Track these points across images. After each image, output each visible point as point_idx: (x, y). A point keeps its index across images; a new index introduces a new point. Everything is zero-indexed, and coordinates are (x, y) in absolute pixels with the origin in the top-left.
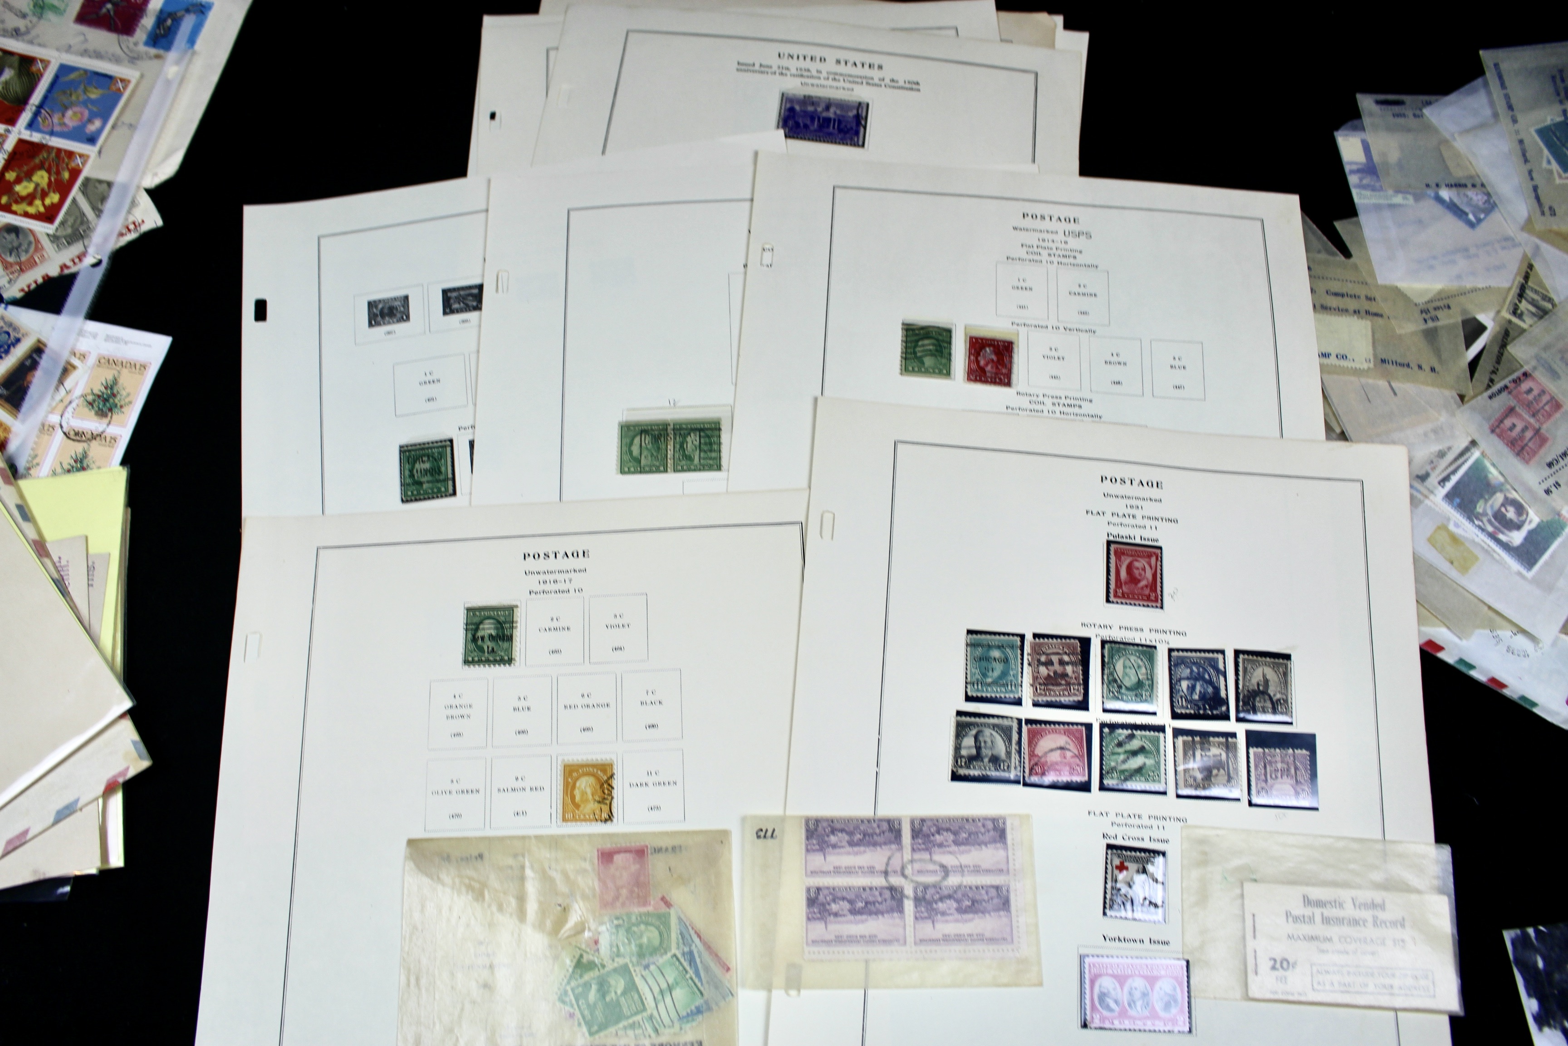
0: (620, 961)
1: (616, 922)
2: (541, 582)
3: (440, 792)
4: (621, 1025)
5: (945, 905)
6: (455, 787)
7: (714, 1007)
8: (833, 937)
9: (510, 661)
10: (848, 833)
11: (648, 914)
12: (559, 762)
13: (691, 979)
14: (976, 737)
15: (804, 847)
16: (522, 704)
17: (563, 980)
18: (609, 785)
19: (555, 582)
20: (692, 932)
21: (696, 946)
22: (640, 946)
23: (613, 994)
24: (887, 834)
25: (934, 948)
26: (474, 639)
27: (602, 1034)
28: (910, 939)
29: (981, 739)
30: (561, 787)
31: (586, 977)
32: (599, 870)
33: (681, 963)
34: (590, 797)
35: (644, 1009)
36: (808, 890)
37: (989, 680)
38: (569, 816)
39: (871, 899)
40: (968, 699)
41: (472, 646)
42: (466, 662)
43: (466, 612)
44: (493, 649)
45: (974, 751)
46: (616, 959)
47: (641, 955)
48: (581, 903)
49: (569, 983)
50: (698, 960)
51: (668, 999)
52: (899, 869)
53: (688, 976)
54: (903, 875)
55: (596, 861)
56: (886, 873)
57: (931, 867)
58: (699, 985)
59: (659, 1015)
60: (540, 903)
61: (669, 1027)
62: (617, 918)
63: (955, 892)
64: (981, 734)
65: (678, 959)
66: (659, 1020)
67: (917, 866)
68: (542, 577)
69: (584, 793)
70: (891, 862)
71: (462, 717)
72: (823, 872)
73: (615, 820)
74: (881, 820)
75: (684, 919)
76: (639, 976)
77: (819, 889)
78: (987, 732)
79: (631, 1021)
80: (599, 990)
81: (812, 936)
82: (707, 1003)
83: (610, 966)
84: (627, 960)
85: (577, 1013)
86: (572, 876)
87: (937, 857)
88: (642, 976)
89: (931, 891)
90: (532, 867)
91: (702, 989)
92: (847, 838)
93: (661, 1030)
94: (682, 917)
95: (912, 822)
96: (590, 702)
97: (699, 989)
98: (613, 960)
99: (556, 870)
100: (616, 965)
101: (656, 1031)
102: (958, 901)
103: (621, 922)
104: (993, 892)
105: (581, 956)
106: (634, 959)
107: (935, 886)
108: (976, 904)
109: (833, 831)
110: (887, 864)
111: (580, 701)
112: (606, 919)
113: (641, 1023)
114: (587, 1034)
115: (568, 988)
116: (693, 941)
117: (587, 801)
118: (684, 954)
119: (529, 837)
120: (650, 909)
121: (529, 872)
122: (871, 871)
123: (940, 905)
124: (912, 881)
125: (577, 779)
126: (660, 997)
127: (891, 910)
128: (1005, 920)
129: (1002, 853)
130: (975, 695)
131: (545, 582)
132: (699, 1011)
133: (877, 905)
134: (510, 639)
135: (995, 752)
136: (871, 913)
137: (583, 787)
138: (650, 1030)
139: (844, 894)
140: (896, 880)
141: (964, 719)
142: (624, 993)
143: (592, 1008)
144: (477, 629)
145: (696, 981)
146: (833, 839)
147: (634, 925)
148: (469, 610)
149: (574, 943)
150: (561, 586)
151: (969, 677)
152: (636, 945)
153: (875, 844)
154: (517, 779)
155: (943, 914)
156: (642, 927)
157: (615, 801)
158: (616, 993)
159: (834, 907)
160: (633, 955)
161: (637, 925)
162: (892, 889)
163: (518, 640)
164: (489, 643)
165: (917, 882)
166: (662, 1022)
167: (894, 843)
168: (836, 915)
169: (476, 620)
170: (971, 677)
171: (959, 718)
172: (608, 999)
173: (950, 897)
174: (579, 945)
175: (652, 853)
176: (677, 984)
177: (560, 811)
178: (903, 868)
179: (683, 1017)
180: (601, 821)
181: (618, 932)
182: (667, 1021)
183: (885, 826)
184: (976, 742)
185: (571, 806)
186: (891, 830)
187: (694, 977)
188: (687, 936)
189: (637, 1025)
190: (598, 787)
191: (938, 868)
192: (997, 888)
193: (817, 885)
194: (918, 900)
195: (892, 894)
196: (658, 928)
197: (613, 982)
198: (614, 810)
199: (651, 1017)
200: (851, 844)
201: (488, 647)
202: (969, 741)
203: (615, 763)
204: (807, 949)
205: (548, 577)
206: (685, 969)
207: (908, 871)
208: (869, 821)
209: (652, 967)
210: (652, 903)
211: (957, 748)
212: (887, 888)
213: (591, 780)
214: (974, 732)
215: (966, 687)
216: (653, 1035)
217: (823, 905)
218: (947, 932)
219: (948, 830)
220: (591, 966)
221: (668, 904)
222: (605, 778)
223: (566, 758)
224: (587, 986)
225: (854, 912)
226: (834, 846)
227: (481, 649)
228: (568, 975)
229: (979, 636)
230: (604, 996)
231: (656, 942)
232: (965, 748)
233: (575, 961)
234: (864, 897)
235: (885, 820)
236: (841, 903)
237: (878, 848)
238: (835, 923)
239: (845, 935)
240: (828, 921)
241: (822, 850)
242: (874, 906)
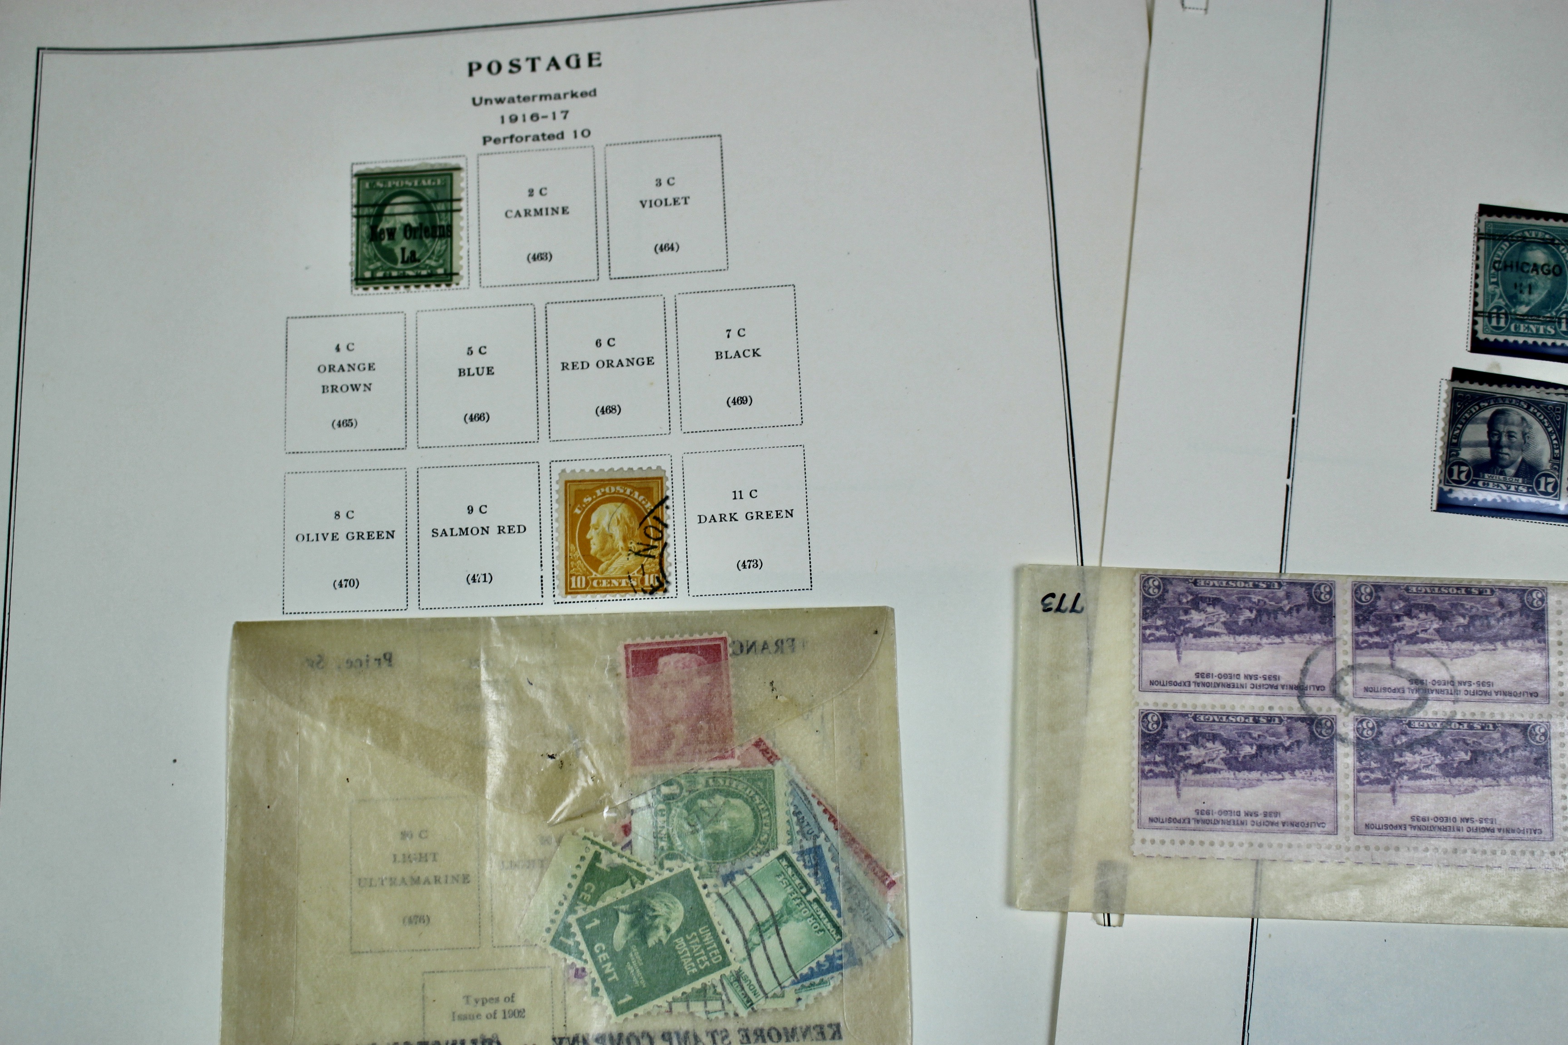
0: (677, 867)
1: (665, 790)
2: (507, 119)
3: (313, 537)
4: (678, 993)
5: (1418, 758)
6: (343, 527)
7: (866, 959)
8: (1189, 812)
9: (448, 277)
10: (1225, 607)
11: (730, 774)
12: (555, 477)
13: (817, 901)
14: (1492, 423)
15: (1136, 631)
16: (476, 361)
17: (561, 904)
18: (657, 518)
19: (535, 117)
20: (818, 810)
21: (827, 838)
22: (715, 837)
23: (662, 932)
24: (1304, 610)
25: (1395, 841)
26: (375, 236)
27: (640, 1010)
28: (1346, 823)
29: (1502, 428)
30: (559, 525)
31: (609, 898)
32: (629, 684)
33: (797, 872)
34: (621, 544)
35: (725, 963)
36: (1144, 716)
37: (1523, 309)
38: (578, 582)
39: (1270, 740)
40: (1478, 346)
41: (369, 250)
42: (360, 281)
43: (355, 181)
44: (413, 253)
45: (1486, 453)
46: (668, 864)
47: (717, 855)
48: (595, 754)
49: (571, 910)
50: (831, 866)
51: (772, 942)
52: (1326, 682)
53: (811, 897)
54: (1335, 694)
55: (622, 669)
56: (1300, 690)
57: (1394, 682)
58: (834, 913)
59: (756, 975)
60: (512, 753)
61: (775, 996)
62: (668, 783)
63: (1439, 733)
64: (1503, 418)
65: (791, 864)
66: (754, 982)
67: (1363, 678)
68: (508, 109)
69: (606, 537)
70: (1311, 667)
71: (355, 388)
72: (1176, 684)
73: (671, 588)
74: (1292, 583)
75: (803, 785)
76: (714, 897)
77: (1165, 716)
78: (1516, 414)
79: (697, 985)
80: (633, 925)
81: (1150, 810)
82: (848, 948)
83: (656, 877)
84: (689, 865)
85: (590, 967)
86: (575, 698)
87: (1403, 663)
88: (720, 895)
89: (1389, 729)
90: (495, 683)
91: (839, 921)
92: (1224, 616)
93: (761, 1003)
94: (798, 779)
95: (1357, 590)
96: (613, 354)
97: (831, 920)
98: (661, 866)
99: (543, 688)
100: (666, 874)
101: (749, 1003)
102: (1445, 751)
103: (674, 789)
104: (1515, 737)
105: (597, 857)
106: (702, 863)
107: (1398, 720)
108: (1480, 759)
109: (1197, 602)
110: (1304, 672)
111: (594, 355)
112: (646, 783)
113: (719, 989)
114: (610, 1010)
115: (572, 919)
116: (821, 830)
117: (614, 551)
118: (802, 853)
119: (486, 621)
120: (734, 763)
121: (489, 693)
122: (1271, 683)
123: (1408, 757)
124: (1354, 708)
125: (593, 509)
126: (756, 939)
127: (1310, 764)
128: (1538, 792)
129: (1535, 660)
130: (1492, 338)
131: (514, 119)
132: (833, 966)
133: (1281, 751)
134: (447, 232)
135: (1529, 456)
136: (1269, 768)
137: (604, 523)
138: (737, 1004)
139: (1216, 728)
140: (1319, 705)
141: (1467, 385)
142: (683, 931)
143: (619, 959)
144: (379, 216)
145: (828, 905)
146: (1196, 618)
147: (701, 796)
148: (361, 177)
149: (581, 831)
150: (546, 127)
151: (1480, 300)
152: (707, 836)
153: (1281, 632)
154: (470, 510)
155: (1415, 775)
156: (719, 800)
157: (670, 550)
158: (668, 931)
159: (1195, 753)
160: (701, 855)
161: (709, 795)
162: (1311, 720)
163: (463, 234)
164: (404, 243)
165: (1366, 712)
166: (761, 986)
167: (1318, 631)
168: (1198, 768)
169: (376, 197)
170: (1486, 303)
171: (1457, 384)
172: (651, 942)
173: (1427, 742)
174: (590, 835)
175: (734, 653)
176: (790, 912)
177: (560, 572)
178: (1335, 681)
179: (805, 978)
180: (645, 592)
181: (670, 810)
182: (769, 984)
183: (1301, 595)
184: (1490, 434)
185: (582, 564)
186: (1312, 604)
187: (823, 897)
188: (808, 818)
189: (710, 992)
190: (635, 524)
191: (1404, 683)
192: (1525, 729)
193: (1161, 708)
194: (1360, 745)
195: (1312, 733)
196: (748, 801)
197: (661, 909)
198: (670, 570)
199: (738, 977)
200: (1232, 629)
201: (403, 250)
202: (1477, 432)
203: (668, 474)
204: (1139, 834)
205: (518, 109)
206: (806, 884)
207: (1346, 687)
208: (1269, 585)
209: (739, 879)
210: (738, 752)
211: (1452, 445)
212: (1302, 719)
213: (622, 510)
214: (1487, 414)
215: (1475, 323)
216: (743, 1012)
217: (1172, 746)
218: (1419, 812)
219: (1429, 608)
220: (620, 875)
221: (770, 756)
222: (649, 506)
223: (569, 467)
224: (610, 915)
225: (1235, 764)
226: (1199, 633)
227: (389, 255)
228: (571, 892)
229: (1504, 219)
230: (643, 935)
231: (748, 829)
232: (1469, 445)
233: (585, 866)
234: (1255, 735)
235: (1302, 584)
236: (1209, 745)
237: (1287, 639)
238: (1197, 784)
239: (1216, 810)
240: (1182, 779)
241: (1173, 640)
242: (1276, 752)
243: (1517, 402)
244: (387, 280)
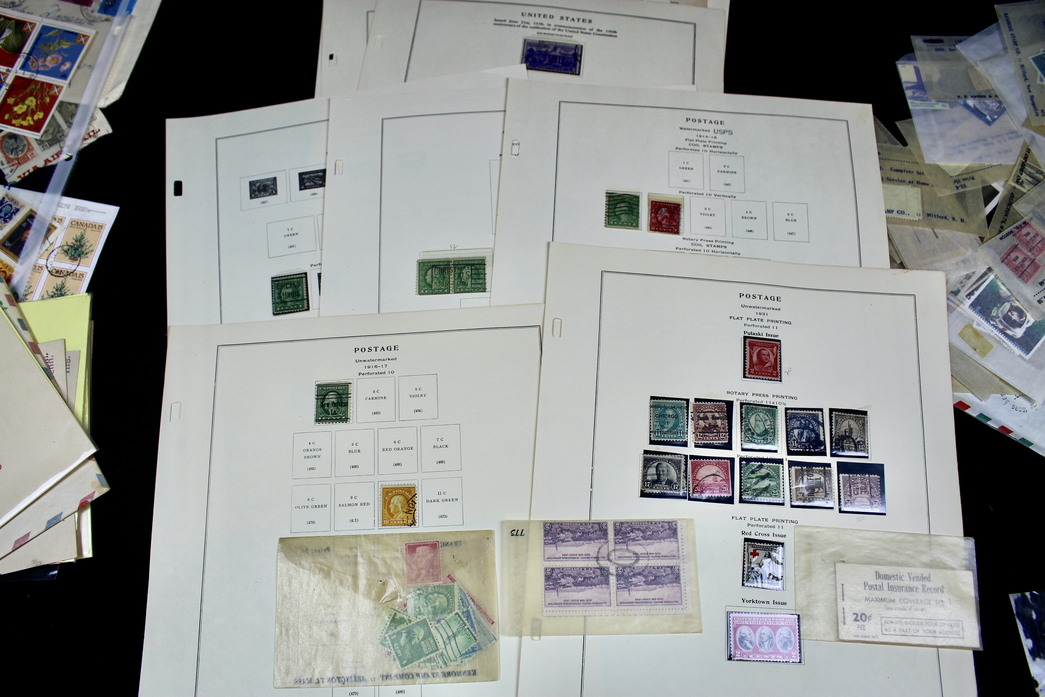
0: (422, 617)
1: (418, 592)
2: (367, 367)
3: (301, 507)
4: (422, 660)
5: (637, 579)
6: (310, 503)
7: (484, 648)
8: (562, 601)
9: (346, 420)
10: (572, 532)
11: (439, 586)
12: (380, 487)
13: (468, 628)
14: (657, 468)
15: (542, 541)
16: (355, 448)
17: (383, 630)
18: (413, 501)
19: (376, 366)
20: (469, 598)
21: (471, 608)
22: (434, 607)
23: (416, 640)
24: (598, 532)
25: (629, 608)
26: (322, 405)
27: (409, 666)
28: (614, 602)
29: (660, 469)
30: (381, 503)
31: (399, 628)
32: (406, 557)
33: (461, 619)
34: (401, 509)
35: (438, 650)
36: (546, 570)
37: (666, 430)
38: (386, 522)
39: (588, 575)
40: (652, 442)
41: (321, 410)
42: (317, 421)
43: (316, 387)
44: (335, 411)
45: (655, 477)
46: (419, 617)
47: (435, 614)
48: (395, 580)
49: (387, 633)
50: (473, 617)
51: (453, 643)
52: (606, 555)
53: (466, 627)
54: (609, 560)
55: (404, 552)
56: (597, 558)
57: (628, 554)
58: (474, 633)
59: (448, 654)
60: (368, 579)
61: (454, 661)
62: (419, 590)
63: (644, 571)
64: (660, 465)
65: (459, 616)
66: (447, 656)
67: (618, 553)
68: (367, 364)
69: (396, 507)
70: (601, 551)
71: (315, 457)
72: (556, 558)
73: (417, 524)
74: (593, 523)
75: (464, 590)
76: (434, 627)
77: (553, 569)
78: (665, 464)
79: (428, 657)
80: (407, 637)
81: (549, 600)
82: (478, 644)
83: (414, 621)
84: (426, 617)
85: (393, 651)
86: (389, 561)
87: (631, 548)
88: (436, 627)
89: (627, 570)
90: (362, 556)
91: (475, 635)
92: (571, 535)
93: (449, 663)
94: (462, 588)
95: (615, 524)
96: (400, 446)
97: (473, 635)
98: (417, 617)
99: (378, 558)
100: (418, 620)
101: (445, 663)
102: (645, 577)
103: (421, 592)
104: (669, 570)
105: (395, 614)
106: (430, 616)
107: (630, 567)
108: (657, 578)
109: (562, 531)
110: (598, 552)
111: (394, 446)
112: (411, 590)
113: (435, 659)
114: (399, 666)
115: (387, 635)
116: (470, 605)
117: (398, 511)
118: (463, 613)
119: (360, 536)
120: (441, 583)
121: (360, 560)
122: (587, 557)
123: (634, 579)
124: (615, 564)
125: (392, 498)
126: (448, 642)
127: (601, 583)
128: (677, 589)
129: (674, 545)
130: (656, 440)
131: (369, 367)
132: (473, 650)
133: (591, 579)
134: (346, 405)
135: (670, 478)
136: (587, 585)
137: (395, 502)
138: (441, 663)
139: (570, 572)
140: (604, 563)
141: (648, 455)
142: (424, 639)
143: (403, 648)
144: (324, 399)
145: (472, 630)
146: (562, 536)
147: (430, 594)
148: (318, 386)
149: (390, 606)
150: (379, 370)
151: (652, 427)
152: (432, 607)
153: (590, 539)
154: (352, 498)
155: (636, 585)
156: (436, 595)
157: (417, 511)
158: (418, 639)
159: (563, 581)
160: (430, 614)
161: (433, 593)
162: (601, 569)
163: (351, 405)
164: (332, 408)
165: (618, 564)
166: (449, 658)
167: (602, 538)
168: (564, 586)
169: (323, 393)
170: (654, 428)
171: (645, 455)
172: (413, 643)
173: (640, 574)
174: (393, 607)
175: (441, 546)
176: (459, 632)
177: (380, 519)
178: (609, 555)
179: (464, 654)
180: (408, 525)
181: (420, 598)
182: (452, 657)
183: (597, 527)
184: (657, 471)
185: (388, 516)
186: (600, 530)
187: (470, 627)
188: (465, 601)
189: (432, 660)
190: (405, 503)
191: (632, 555)
192: (671, 567)
193: (551, 566)
194: (618, 575)
195: (601, 572)
196: (445, 595)
197: (416, 632)
198: (416, 518)
199: (442, 654)
200: (574, 539)
201: (332, 410)
202: (652, 471)
203: (417, 486)
204: (545, 609)
205: (370, 364)
206: (464, 623)
207: (612, 557)
208: (586, 524)
209: (442, 621)
210: (442, 579)
211: (645, 475)
212: (598, 568)
213: (401, 498)
214: (655, 464)
215: (650, 435)
216: (443, 666)
217: (555, 579)
218: (638, 597)
219: (638, 529)
220: (402, 621)
221: (453, 580)
222: (410, 497)
223: (384, 483)
224: (399, 634)
225: (576, 584)
226: (563, 541)
227: (327, 412)
228: (387, 626)
229: (658, 401)
230: (410, 641)
231: (445, 605)
232: (650, 475)
233: (391, 617)
234: (583, 574)
235: (596, 523)
236: (568, 578)
237: (592, 542)
238: (564, 591)
239: (570, 600)
240: (559, 590)
241: (555, 544)
242: (590, 580)
243: (665, 460)
244: (326, 420)
